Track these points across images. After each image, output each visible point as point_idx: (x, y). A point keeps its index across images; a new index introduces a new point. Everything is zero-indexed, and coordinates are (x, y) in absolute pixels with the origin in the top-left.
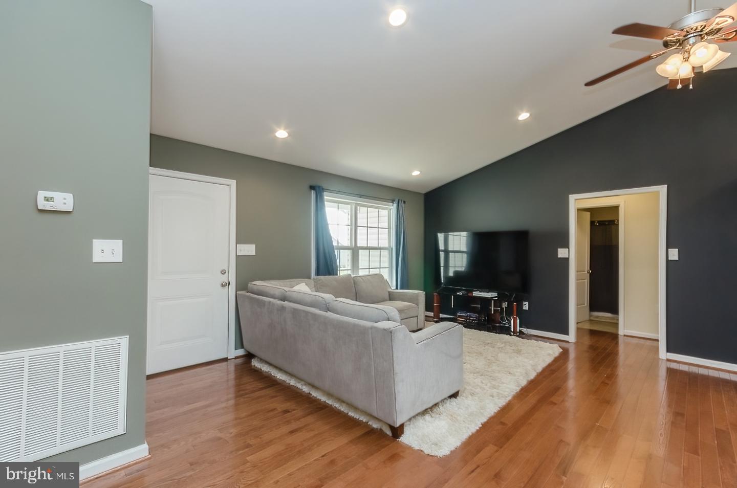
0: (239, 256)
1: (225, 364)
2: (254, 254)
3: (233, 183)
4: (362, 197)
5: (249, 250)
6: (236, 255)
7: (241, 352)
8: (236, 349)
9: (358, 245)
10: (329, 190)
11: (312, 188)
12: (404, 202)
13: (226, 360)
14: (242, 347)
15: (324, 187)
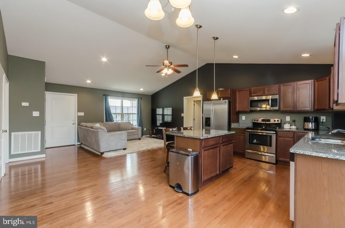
0: (79, 116)
1: (74, 146)
2: (84, 115)
3: (76, 95)
5: (82, 114)
6: (78, 116)
7: (79, 143)
8: (78, 142)
9: (124, 113)
10: (110, 96)
11: (104, 95)
12: (141, 98)
13: (74, 145)
14: (79, 142)
15: (109, 95)
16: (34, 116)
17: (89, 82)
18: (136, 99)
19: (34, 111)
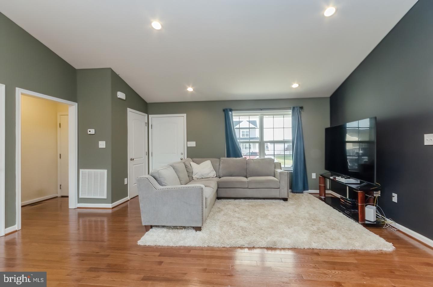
0: (188, 147)
2: (195, 146)
3: (185, 115)
4: (262, 110)
5: (193, 144)
9: (264, 140)
10: (236, 110)
11: (224, 110)
12: (301, 108)
15: (233, 109)
16: (100, 148)
17: (190, 89)
18: (290, 110)
19: (100, 141)
